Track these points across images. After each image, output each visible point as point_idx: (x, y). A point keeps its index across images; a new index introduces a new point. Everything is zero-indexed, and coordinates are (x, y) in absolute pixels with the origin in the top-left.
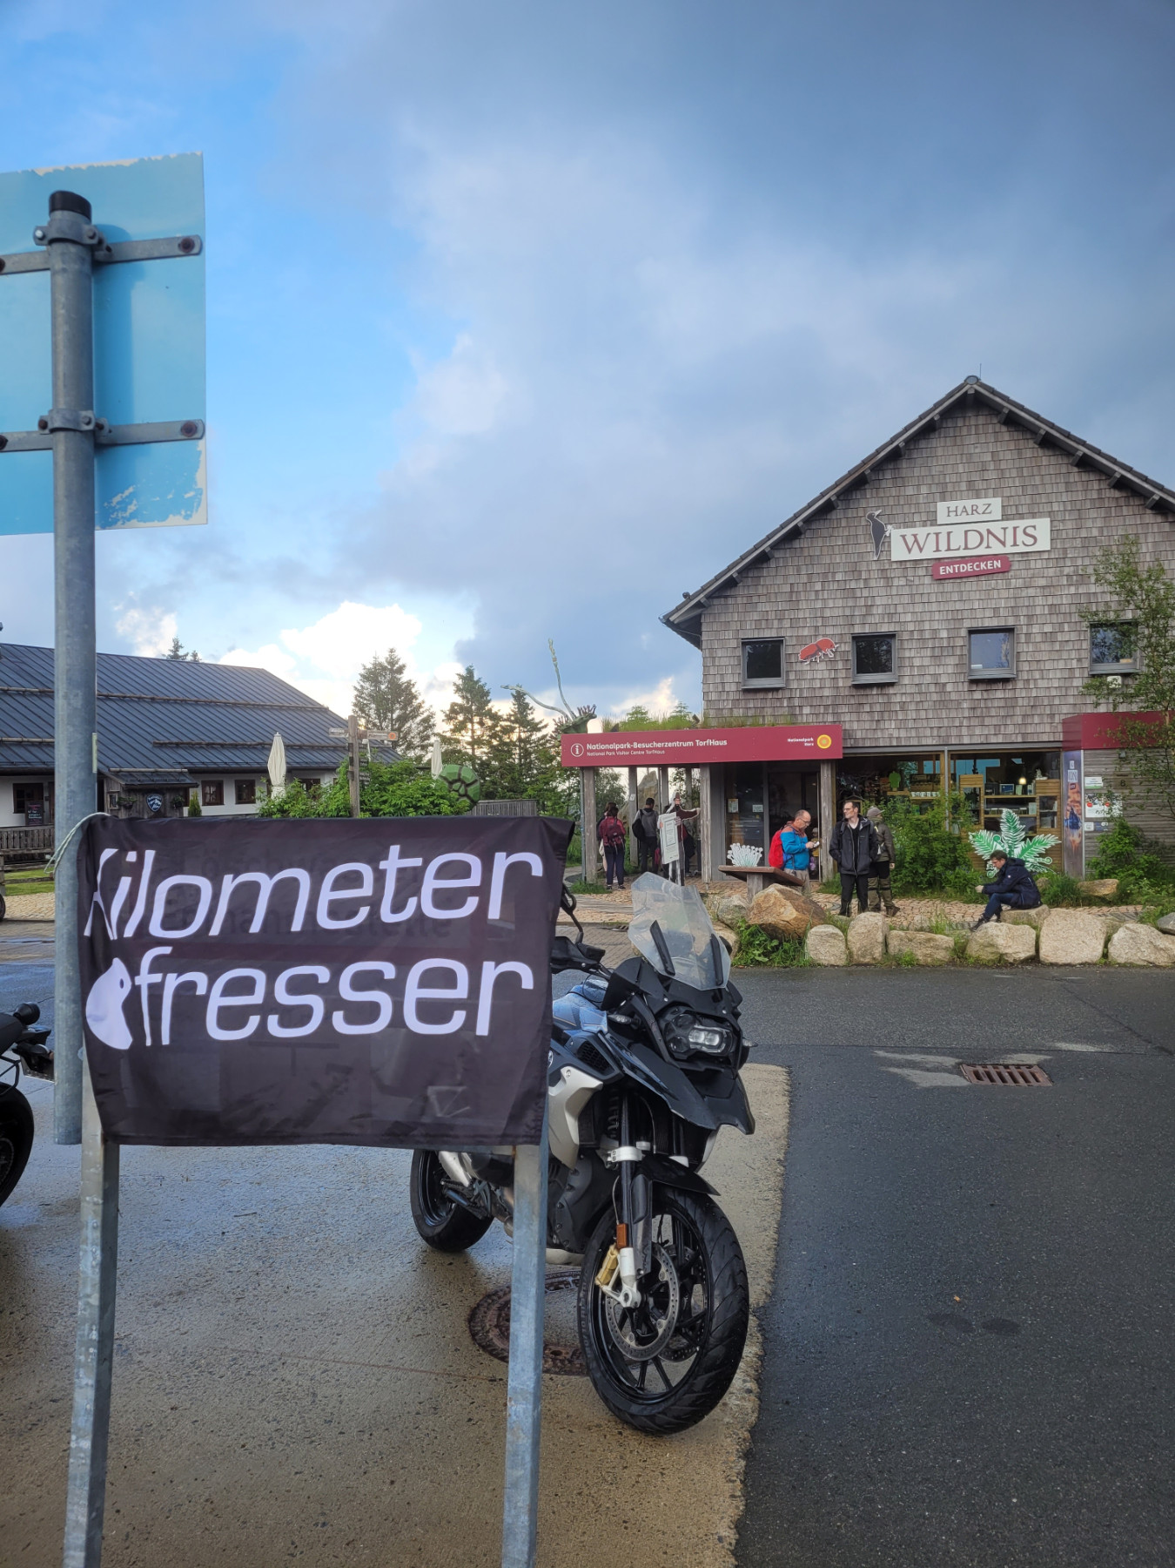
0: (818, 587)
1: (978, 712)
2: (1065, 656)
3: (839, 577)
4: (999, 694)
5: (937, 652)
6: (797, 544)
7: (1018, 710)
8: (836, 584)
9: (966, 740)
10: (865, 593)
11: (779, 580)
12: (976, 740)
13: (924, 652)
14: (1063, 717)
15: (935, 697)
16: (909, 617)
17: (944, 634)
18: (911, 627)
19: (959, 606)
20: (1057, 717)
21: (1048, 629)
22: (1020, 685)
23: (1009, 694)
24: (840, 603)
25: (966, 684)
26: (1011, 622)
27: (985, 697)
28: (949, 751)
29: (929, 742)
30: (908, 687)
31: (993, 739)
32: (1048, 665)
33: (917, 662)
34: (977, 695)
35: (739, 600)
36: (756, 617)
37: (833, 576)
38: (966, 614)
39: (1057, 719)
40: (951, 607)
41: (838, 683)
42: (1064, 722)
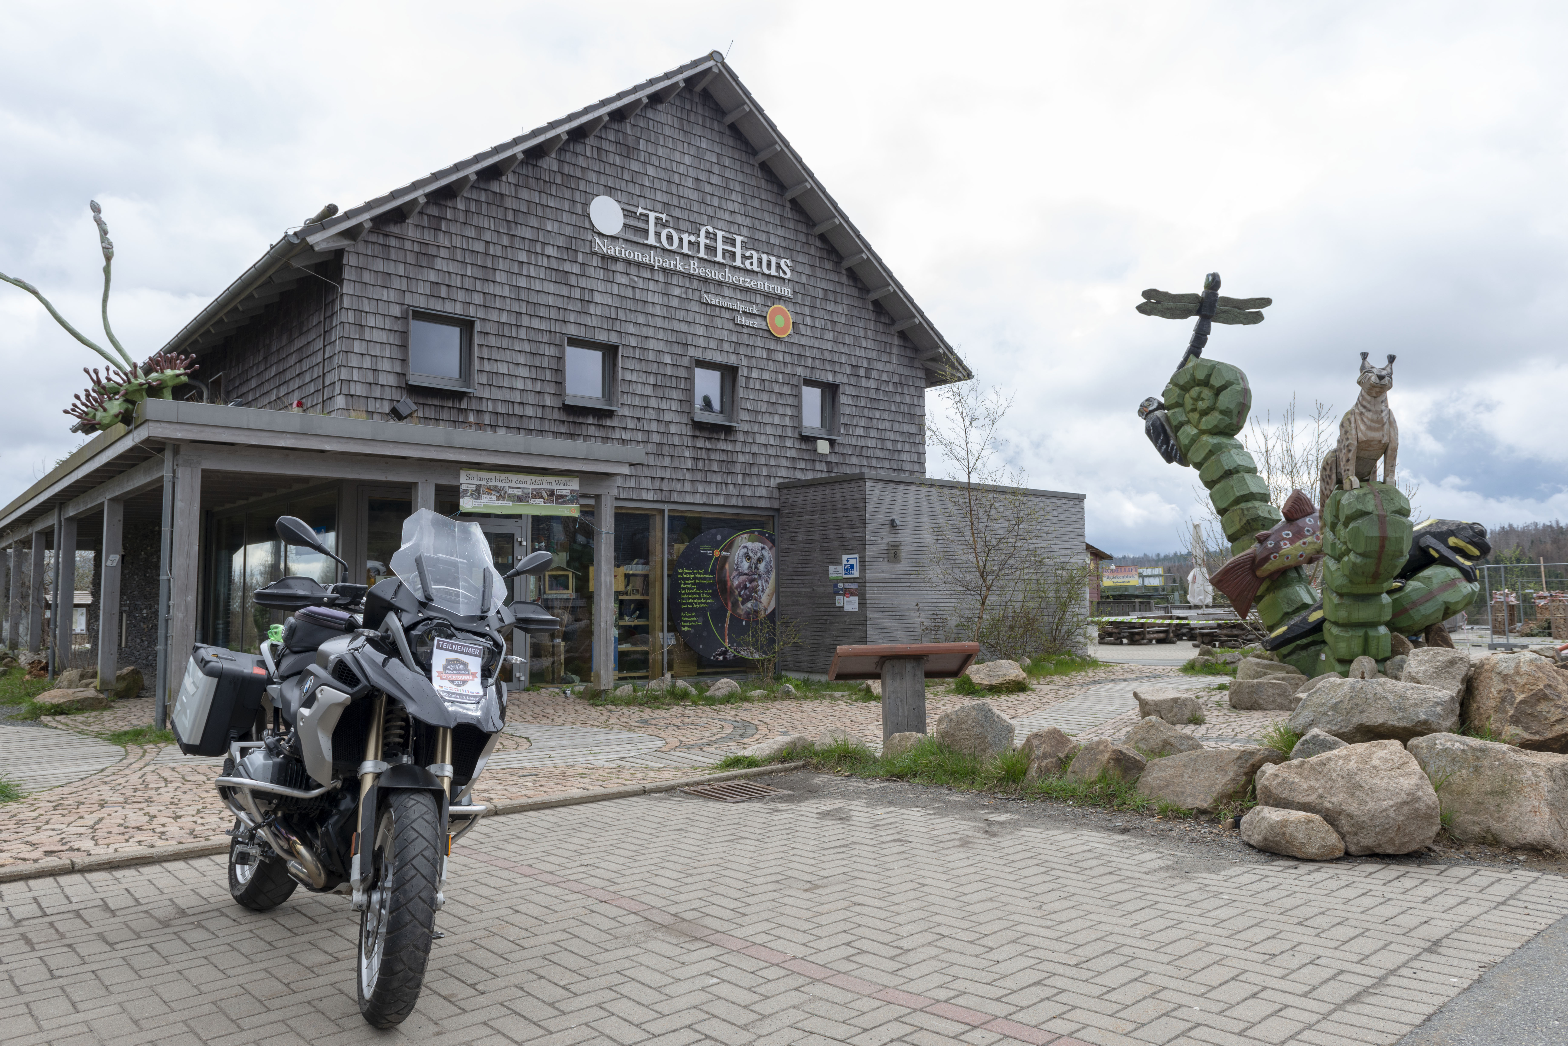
0: (523, 257)
1: (701, 465)
2: (780, 410)
3: (550, 251)
4: (722, 445)
5: (660, 380)
6: (495, 187)
7: (737, 468)
8: (545, 259)
9: (688, 499)
10: (584, 283)
11: (471, 232)
12: (698, 499)
13: (644, 378)
14: (778, 481)
15: (656, 438)
16: (631, 329)
17: (668, 359)
18: (633, 342)
19: (684, 328)
20: (772, 479)
21: (766, 376)
22: (740, 437)
23: (729, 447)
24: (550, 287)
25: (690, 428)
26: (733, 360)
27: (709, 446)
28: (669, 510)
29: (651, 496)
30: (629, 420)
31: (715, 501)
32: (766, 418)
33: (640, 390)
34: (700, 444)
35: (408, 245)
36: (432, 276)
37: (543, 249)
38: (690, 340)
39: (773, 482)
40: (676, 326)
41: (544, 401)
42: (780, 487)
